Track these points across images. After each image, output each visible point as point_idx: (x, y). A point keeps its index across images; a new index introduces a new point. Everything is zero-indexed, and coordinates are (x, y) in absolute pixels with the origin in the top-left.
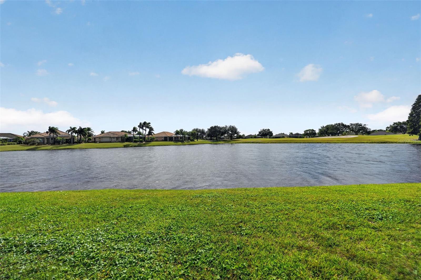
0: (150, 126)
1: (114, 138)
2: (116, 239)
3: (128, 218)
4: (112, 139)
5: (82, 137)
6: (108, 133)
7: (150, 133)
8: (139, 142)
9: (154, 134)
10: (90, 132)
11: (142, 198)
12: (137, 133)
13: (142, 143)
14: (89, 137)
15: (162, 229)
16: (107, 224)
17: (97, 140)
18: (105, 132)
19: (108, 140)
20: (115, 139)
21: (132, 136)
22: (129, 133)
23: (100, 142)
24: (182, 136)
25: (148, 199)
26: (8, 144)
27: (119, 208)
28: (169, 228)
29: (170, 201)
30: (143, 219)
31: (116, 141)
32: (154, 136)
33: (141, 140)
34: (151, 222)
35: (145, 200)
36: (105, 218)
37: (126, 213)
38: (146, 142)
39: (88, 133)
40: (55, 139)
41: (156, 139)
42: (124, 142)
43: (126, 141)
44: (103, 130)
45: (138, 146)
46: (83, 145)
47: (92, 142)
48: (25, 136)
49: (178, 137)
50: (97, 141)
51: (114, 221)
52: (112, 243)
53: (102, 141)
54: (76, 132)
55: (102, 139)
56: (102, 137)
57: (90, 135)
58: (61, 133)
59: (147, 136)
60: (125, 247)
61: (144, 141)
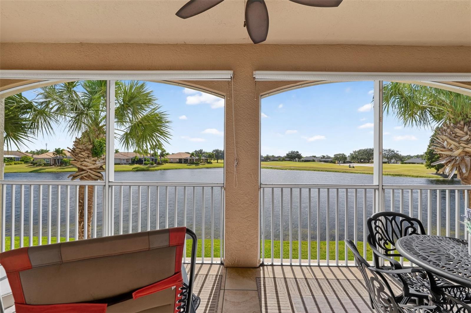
1: (124, 160)
8: (149, 164)
13: (152, 166)
24: (197, 158)
26: (15, 164)
33: (151, 162)
38: (157, 164)
40: (61, 160)
41: (170, 161)
42: (134, 164)
43: (137, 163)
58: (67, 154)
61: (155, 164)
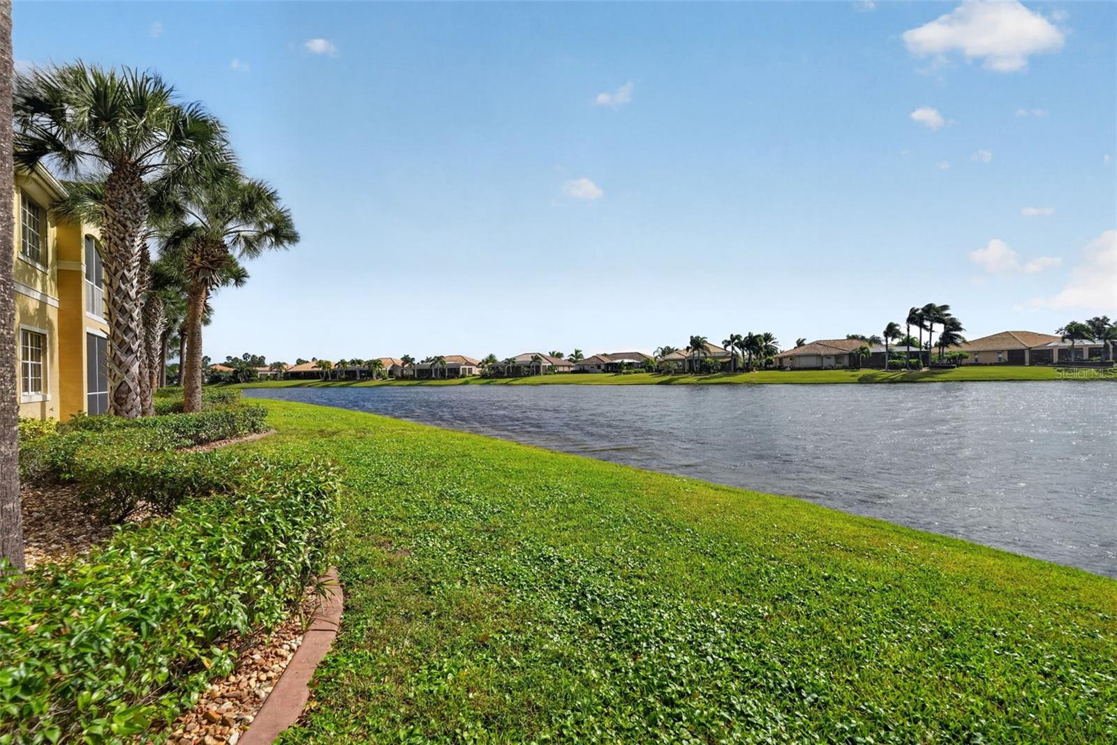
0: (948, 315)
1: (828, 357)
2: (748, 674)
3: (808, 617)
4: (825, 360)
5: (753, 356)
6: (811, 344)
7: (948, 339)
8: (906, 367)
9: (964, 342)
10: (770, 343)
11: (878, 557)
12: (896, 341)
13: (915, 372)
14: (768, 357)
15: (925, 720)
16: (742, 609)
17: (787, 363)
18: (805, 342)
19: (813, 362)
20: (832, 362)
21: (883, 350)
22: (874, 340)
23: (793, 369)
24: (1100, 343)
25: (900, 569)
26: (635, 372)
27: (789, 568)
28: (965, 734)
29: (995, 606)
30: (857, 640)
31: (833, 364)
32: (964, 349)
33: (913, 361)
34: (885, 666)
35: (888, 569)
36: (746, 586)
37: (806, 592)
38: (931, 367)
39: (766, 347)
40: (701, 361)
41: (971, 359)
42: (858, 368)
43: (865, 367)
44: (802, 338)
45: (902, 381)
46: (755, 375)
47: (774, 369)
48: (656, 358)
49: (1079, 351)
50: (785, 365)
51: (764, 609)
52: (732, 681)
53: (797, 366)
54: (741, 345)
55: (797, 360)
56: (799, 356)
57: (771, 351)
58: (712, 350)
59: (935, 350)
60: (765, 719)
61: (924, 366)
